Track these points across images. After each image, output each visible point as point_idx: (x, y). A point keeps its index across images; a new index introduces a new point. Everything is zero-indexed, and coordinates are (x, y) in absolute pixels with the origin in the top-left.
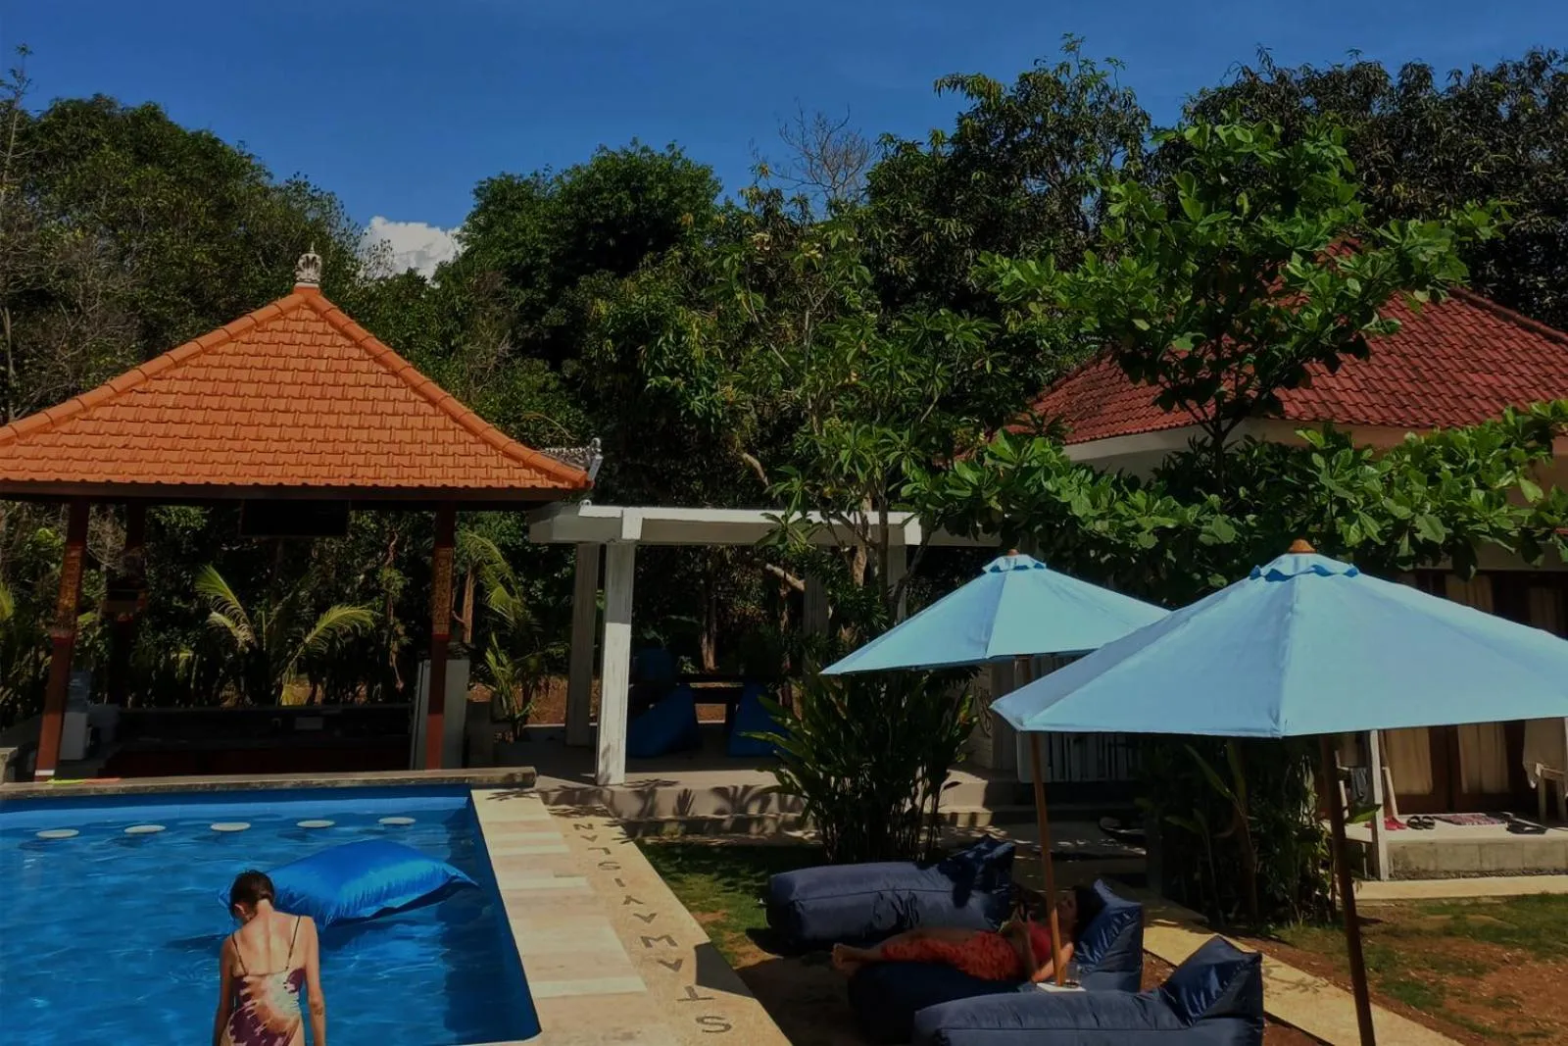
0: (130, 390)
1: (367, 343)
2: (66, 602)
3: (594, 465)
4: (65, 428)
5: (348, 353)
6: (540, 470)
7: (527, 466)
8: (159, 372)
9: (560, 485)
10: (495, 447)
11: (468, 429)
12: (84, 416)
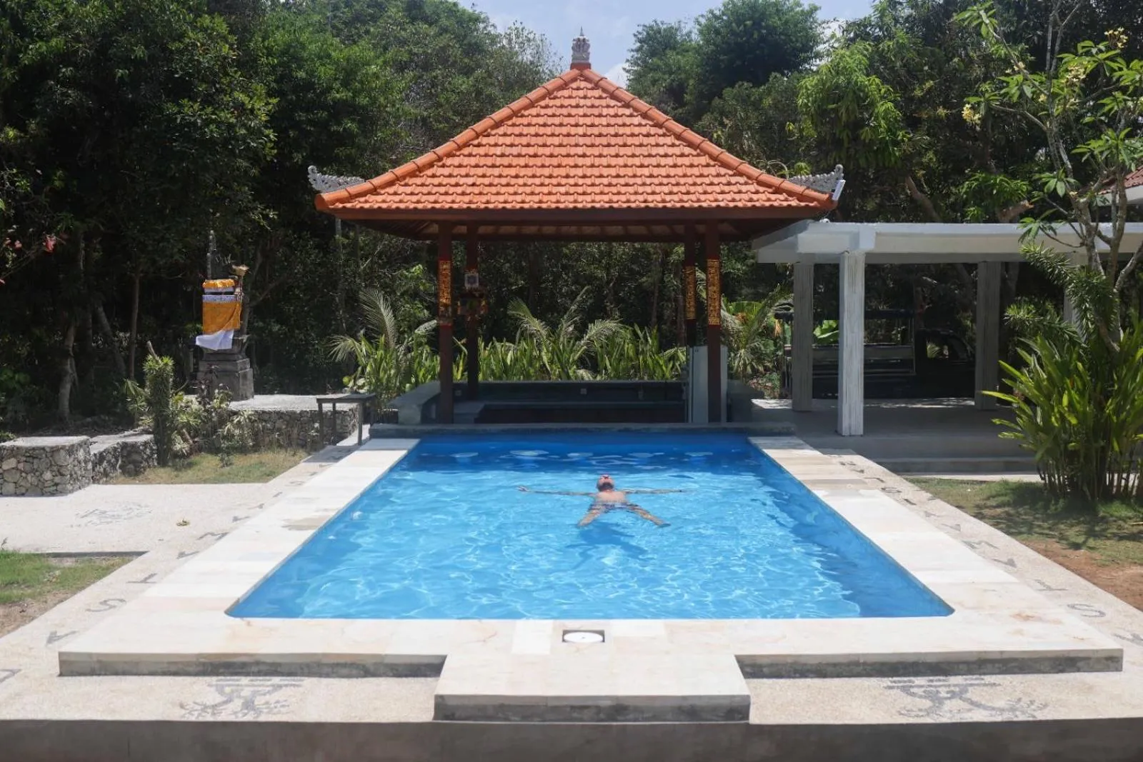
0: (466, 145)
1: (633, 103)
2: (444, 301)
3: (838, 187)
4: (429, 172)
5: (621, 111)
6: (791, 194)
7: (778, 190)
8: (486, 130)
9: (811, 204)
10: (749, 177)
11: (725, 165)
12: (440, 164)
